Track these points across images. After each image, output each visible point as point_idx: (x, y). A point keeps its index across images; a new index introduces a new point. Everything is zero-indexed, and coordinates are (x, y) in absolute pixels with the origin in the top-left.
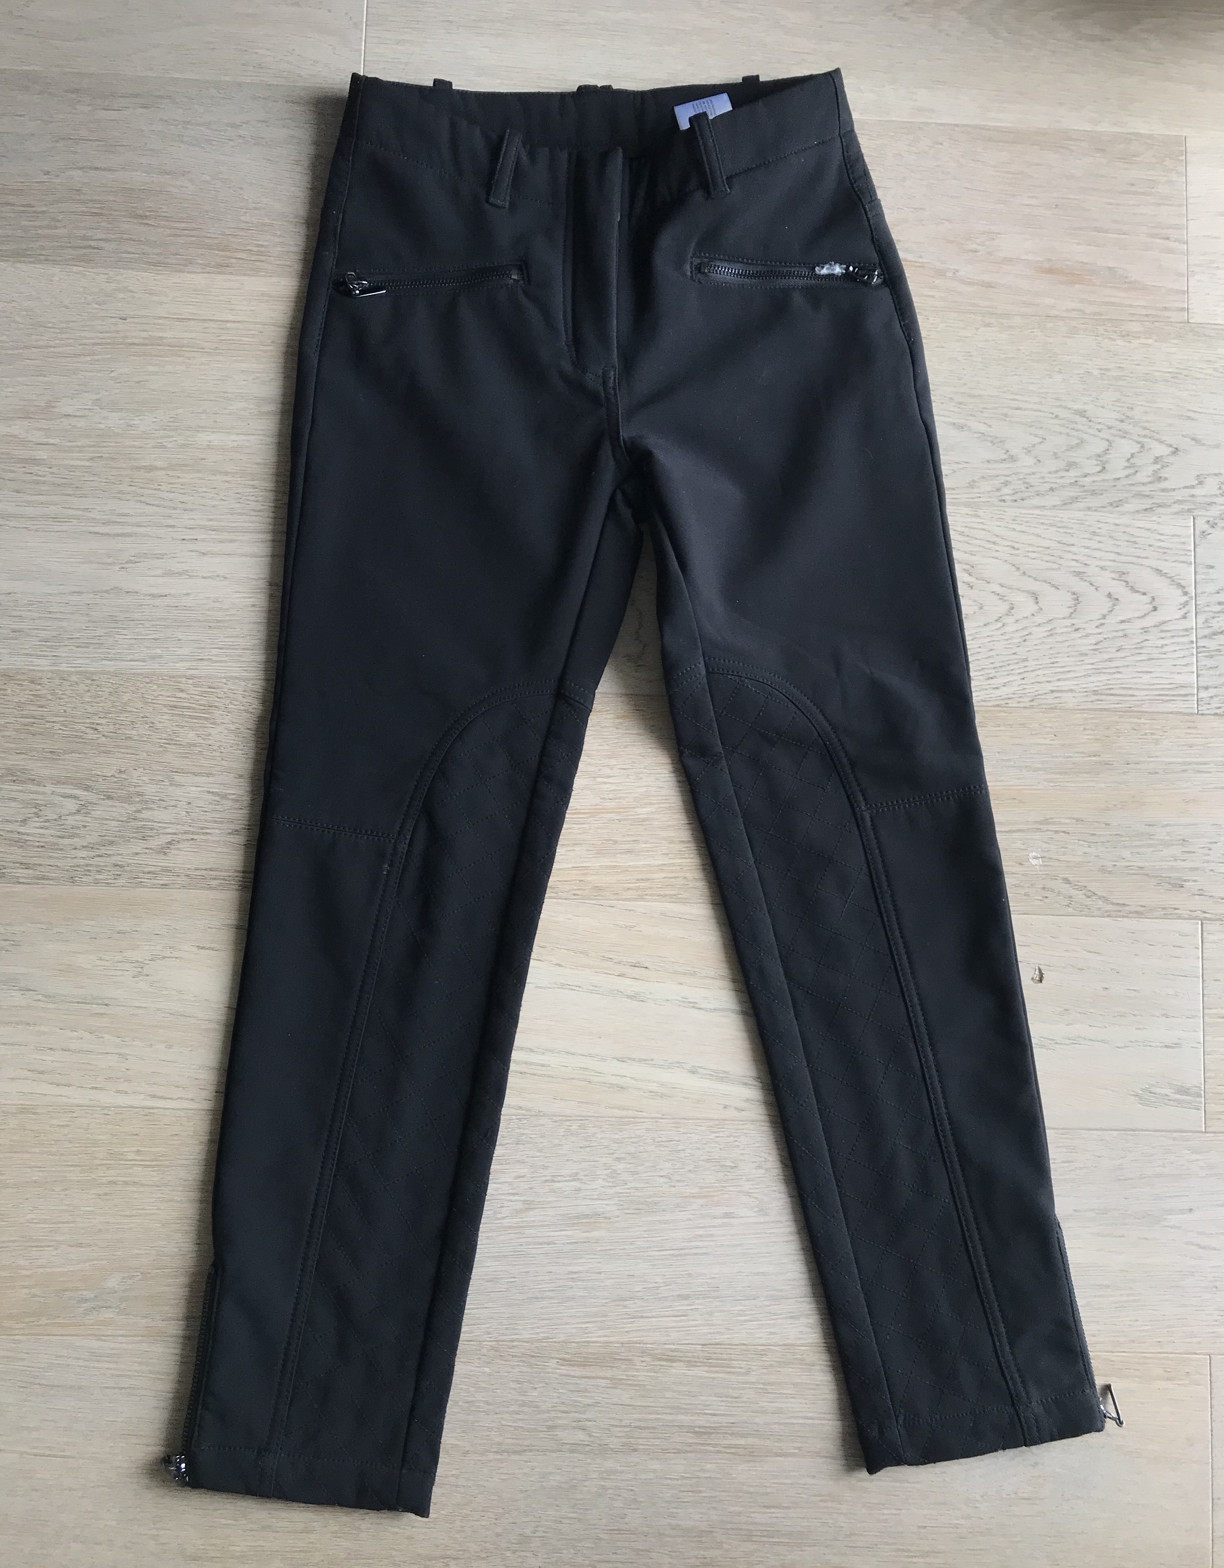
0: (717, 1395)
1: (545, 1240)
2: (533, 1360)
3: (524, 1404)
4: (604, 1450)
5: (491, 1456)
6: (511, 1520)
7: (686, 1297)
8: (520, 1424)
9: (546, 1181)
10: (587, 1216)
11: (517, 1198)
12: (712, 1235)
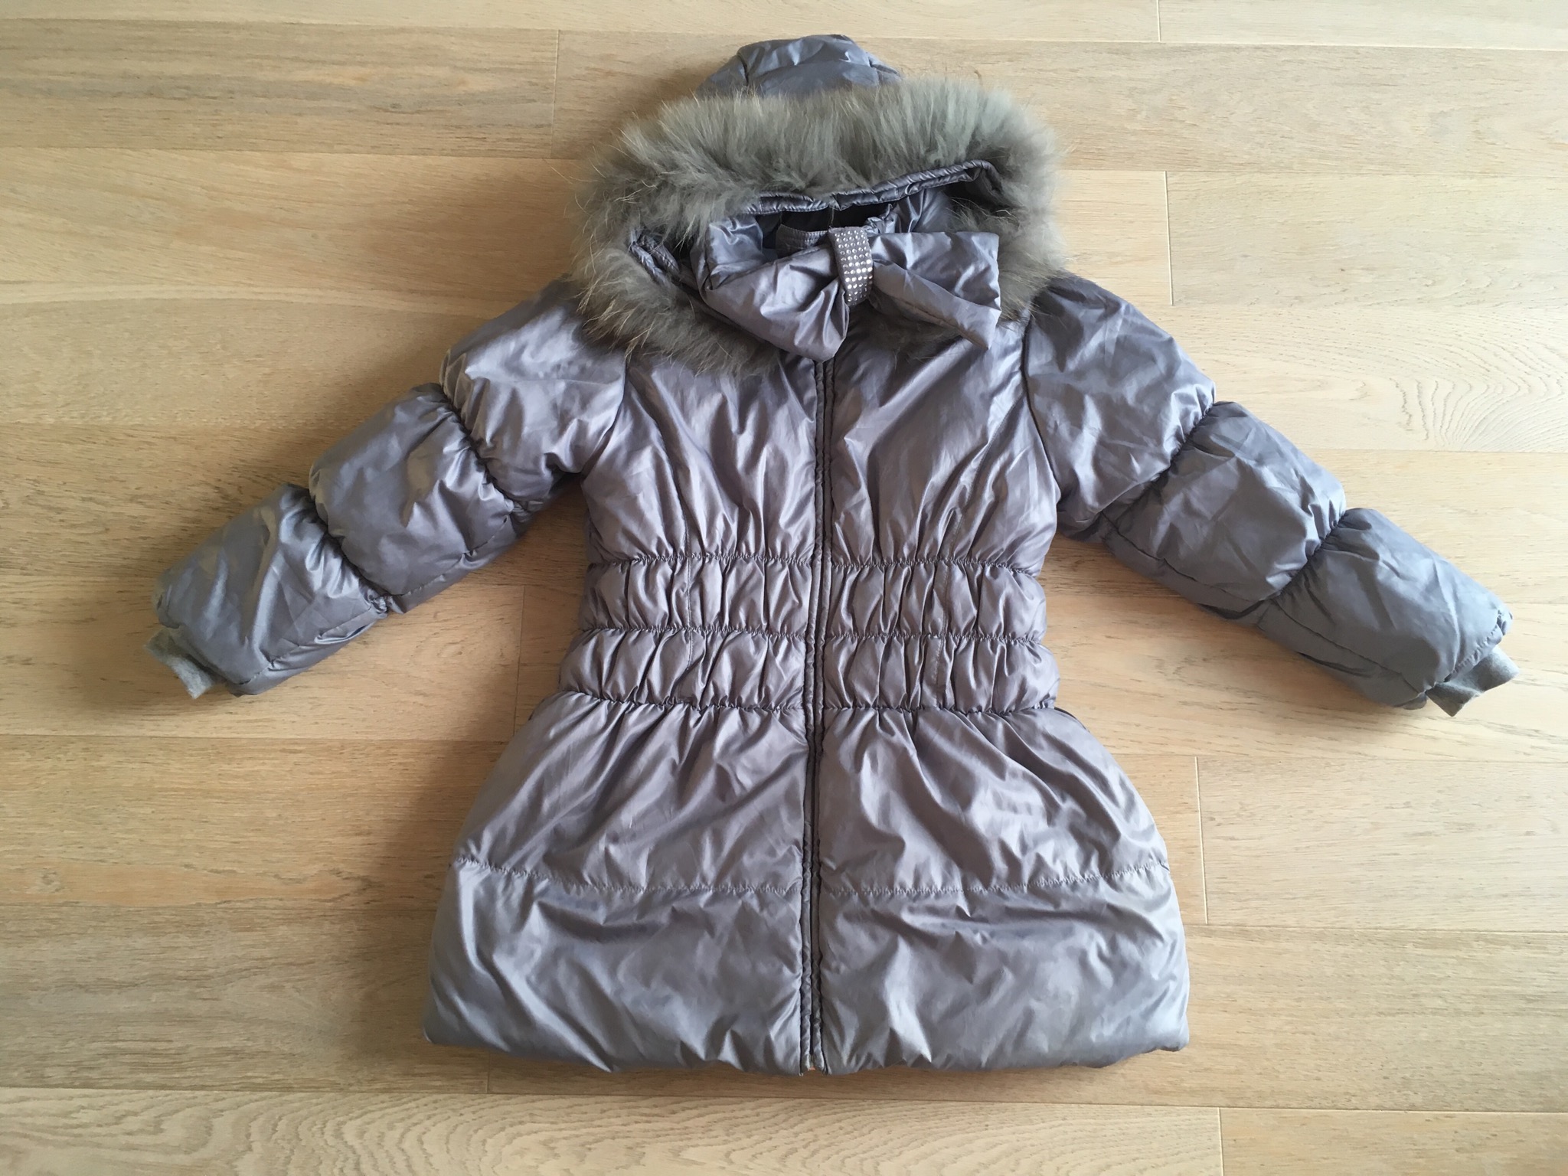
0: (1539, 971)
1: (1394, 852)
2: (1395, 944)
3: (1392, 977)
4: (1458, 1013)
5: (1373, 1017)
6: (1394, 1066)
7: (1505, 896)
8: (1390, 993)
9: (1387, 808)
10: (1421, 834)
11: (1365, 820)
12: (1519, 848)
